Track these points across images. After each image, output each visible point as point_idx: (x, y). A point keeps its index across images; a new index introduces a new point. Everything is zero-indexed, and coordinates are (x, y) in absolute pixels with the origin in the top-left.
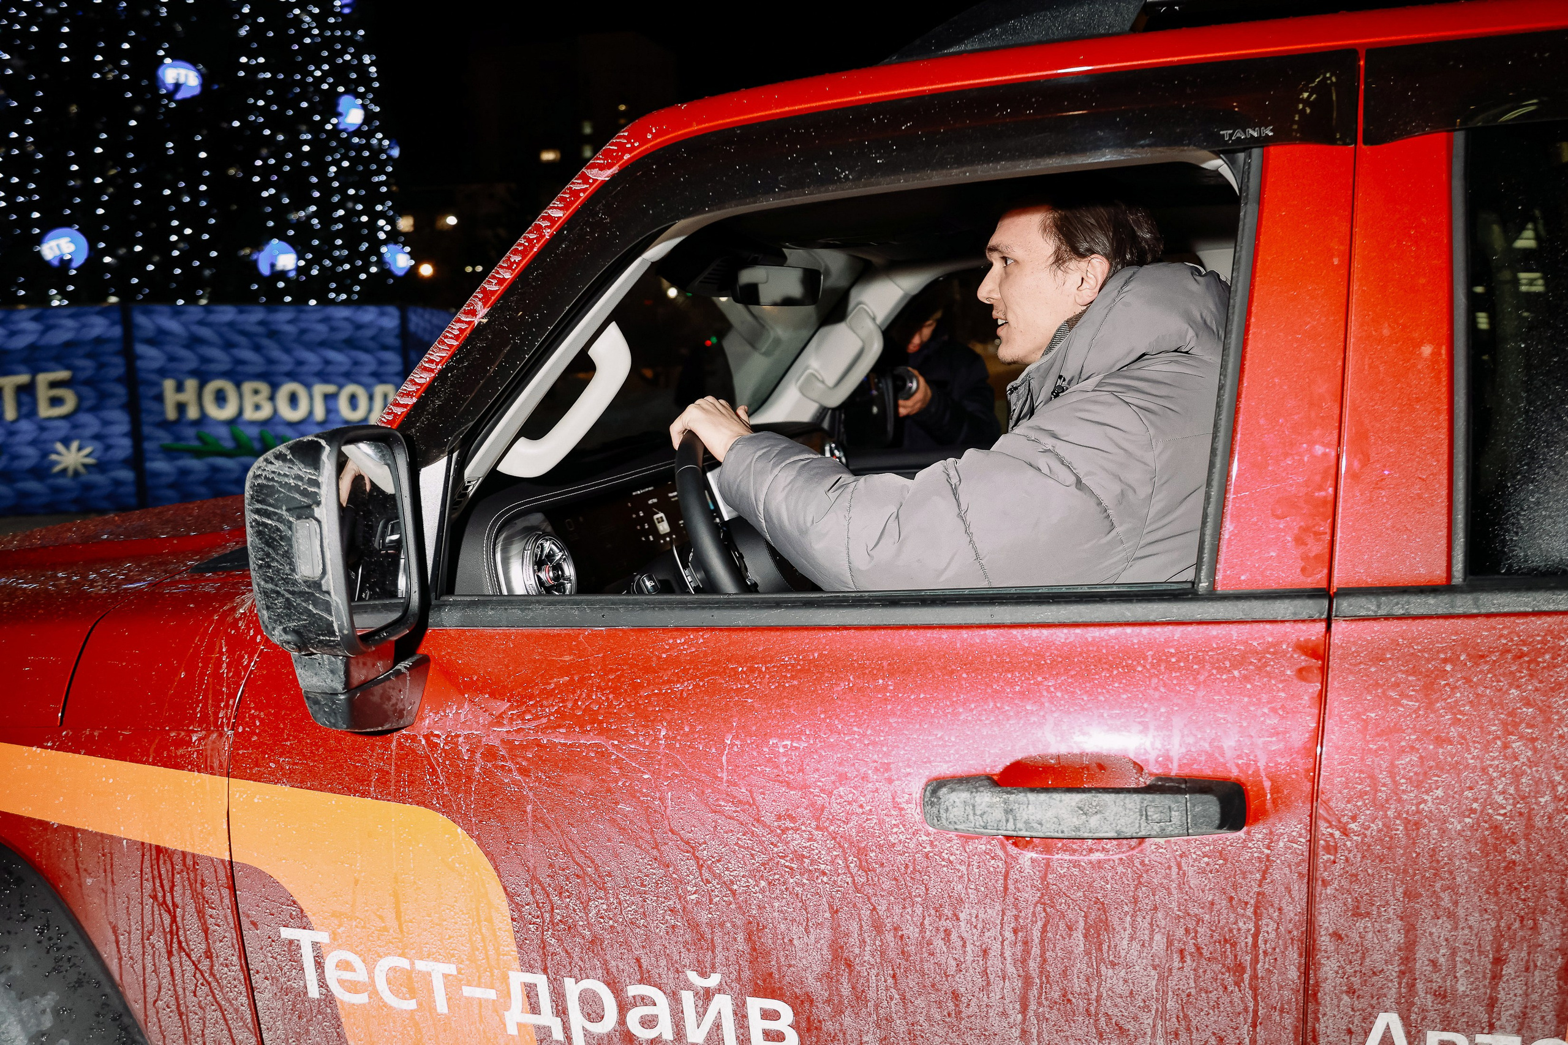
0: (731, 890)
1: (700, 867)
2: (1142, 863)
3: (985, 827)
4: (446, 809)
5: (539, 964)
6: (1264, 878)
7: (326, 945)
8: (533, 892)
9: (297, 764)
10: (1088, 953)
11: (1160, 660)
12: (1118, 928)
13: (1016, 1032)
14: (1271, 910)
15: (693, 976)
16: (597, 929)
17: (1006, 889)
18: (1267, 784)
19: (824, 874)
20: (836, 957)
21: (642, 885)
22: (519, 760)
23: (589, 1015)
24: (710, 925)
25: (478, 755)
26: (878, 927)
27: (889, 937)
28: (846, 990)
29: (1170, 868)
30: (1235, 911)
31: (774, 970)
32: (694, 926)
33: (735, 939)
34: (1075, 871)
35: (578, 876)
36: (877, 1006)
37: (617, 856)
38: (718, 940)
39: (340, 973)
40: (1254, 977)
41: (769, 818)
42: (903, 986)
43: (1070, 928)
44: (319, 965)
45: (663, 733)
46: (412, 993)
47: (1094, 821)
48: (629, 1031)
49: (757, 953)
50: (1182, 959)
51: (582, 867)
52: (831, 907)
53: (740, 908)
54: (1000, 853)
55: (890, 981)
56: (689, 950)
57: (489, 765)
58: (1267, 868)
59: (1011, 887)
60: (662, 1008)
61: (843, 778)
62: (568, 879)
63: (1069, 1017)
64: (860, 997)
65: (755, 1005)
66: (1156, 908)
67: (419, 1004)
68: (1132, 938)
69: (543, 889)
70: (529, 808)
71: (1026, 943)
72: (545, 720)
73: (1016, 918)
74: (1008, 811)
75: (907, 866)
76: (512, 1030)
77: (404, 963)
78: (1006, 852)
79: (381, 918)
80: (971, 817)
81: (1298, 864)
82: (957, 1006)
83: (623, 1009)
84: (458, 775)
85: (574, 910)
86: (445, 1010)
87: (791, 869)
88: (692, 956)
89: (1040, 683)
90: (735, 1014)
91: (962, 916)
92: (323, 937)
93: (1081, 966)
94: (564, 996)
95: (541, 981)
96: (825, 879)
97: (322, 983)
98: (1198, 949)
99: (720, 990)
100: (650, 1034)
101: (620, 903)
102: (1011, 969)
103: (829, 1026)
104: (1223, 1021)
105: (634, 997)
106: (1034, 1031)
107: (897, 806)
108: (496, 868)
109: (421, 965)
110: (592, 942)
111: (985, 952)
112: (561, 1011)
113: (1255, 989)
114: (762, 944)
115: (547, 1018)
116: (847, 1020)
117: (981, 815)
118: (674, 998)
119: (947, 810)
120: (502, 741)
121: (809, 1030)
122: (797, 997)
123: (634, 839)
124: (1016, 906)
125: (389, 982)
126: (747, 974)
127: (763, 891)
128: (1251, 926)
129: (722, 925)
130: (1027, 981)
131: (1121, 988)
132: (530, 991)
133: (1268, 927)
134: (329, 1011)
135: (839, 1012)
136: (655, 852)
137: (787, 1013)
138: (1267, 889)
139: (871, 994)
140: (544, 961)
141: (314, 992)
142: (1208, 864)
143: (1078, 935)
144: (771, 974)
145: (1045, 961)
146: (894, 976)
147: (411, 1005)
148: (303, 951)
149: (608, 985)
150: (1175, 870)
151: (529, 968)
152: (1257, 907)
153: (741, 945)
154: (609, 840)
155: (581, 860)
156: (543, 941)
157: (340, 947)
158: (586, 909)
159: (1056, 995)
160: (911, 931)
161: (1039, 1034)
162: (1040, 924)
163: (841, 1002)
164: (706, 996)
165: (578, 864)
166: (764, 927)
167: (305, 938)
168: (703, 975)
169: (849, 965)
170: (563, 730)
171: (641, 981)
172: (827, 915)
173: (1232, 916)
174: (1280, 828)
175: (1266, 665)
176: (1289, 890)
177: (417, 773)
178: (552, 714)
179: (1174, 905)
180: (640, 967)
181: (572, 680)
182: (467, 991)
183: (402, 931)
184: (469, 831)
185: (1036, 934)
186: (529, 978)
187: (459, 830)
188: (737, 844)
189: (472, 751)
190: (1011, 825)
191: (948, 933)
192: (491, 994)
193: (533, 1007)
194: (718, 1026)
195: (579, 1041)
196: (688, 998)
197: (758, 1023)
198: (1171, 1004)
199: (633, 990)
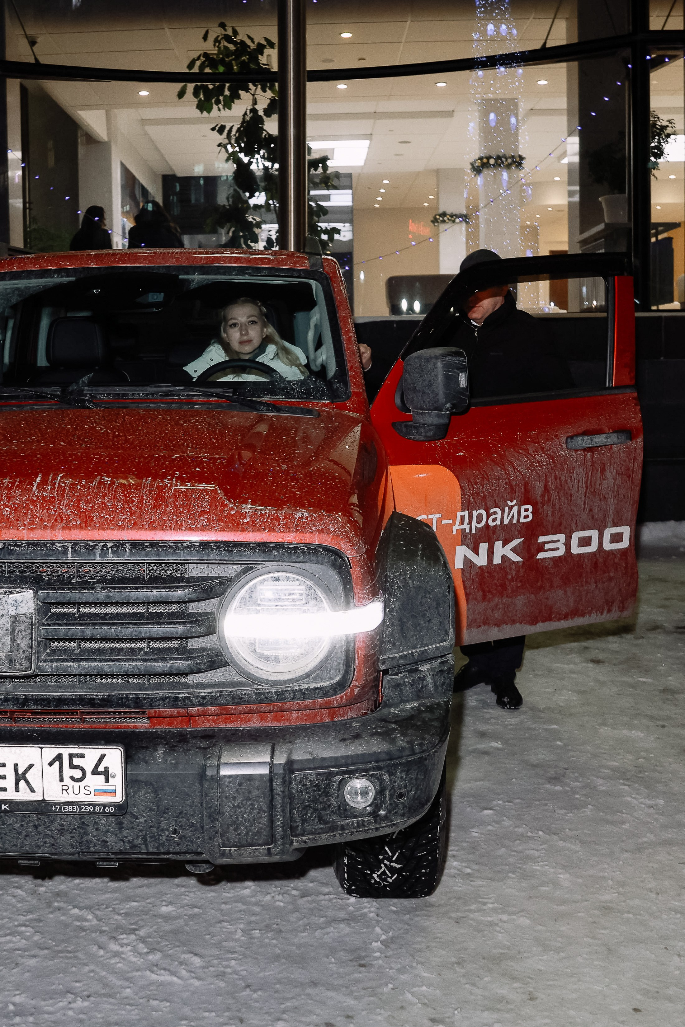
0: (522, 474)
2: (612, 452)
4: (443, 464)
5: (467, 508)
6: (636, 452)
8: (468, 484)
10: (600, 477)
12: (607, 469)
13: (583, 503)
14: (637, 460)
15: (509, 502)
16: (485, 493)
17: (584, 463)
18: (634, 430)
20: (545, 489)
23: (478, 521)
24: (516, 485)
26: (556, 479)
27: (558, 481)
28: (546, 498)
29: (618, 452)
30: (630, 461)
31: (530, 496)
32: (511, 486)
33: (521, 489)
34: (599, 456)
35: (482, 478)
36: (553, 502)
37: (493, 470)
38: (517, 490)
40: (633, 478)
41: (531, 452)
42: (560, 495)
43: (597, 471)
48: (489, 524)
49: (527, 491)
50: (619, 476)
51: (483, 475)
52: (546, 475)
53: (524, 479)
54: (583, 454)
56: (509, 494)
58: (636, 449)
59: (586, 462)
60: (499, 516)
61: (547, 440)
63: (594, 496)
64: (549, 500)
65: (523, 508)
66: (615, 463)
68: (610, 472)
69: (471, 483)
71: (588, 477)
73: (586, 470)
74: (591, 440)
76: (454, 532)
78: (585, 454)
79: (420, 503)
81: (642, 448)
82: (571, 498)
83: (488, 517)
85: (480, 488)
86: (435, 530)
88: (510, 496)
90: (518, 512)
91: (575, 472)
93: (599, 482)
94: (472, 517)
95: (466, 513)
96: (545, 467)
98: (622, 472)
99: (515, 505)
100: (494, 524)
101: (493, 484)
102: (584, 485)
103: (541, 510)
104: (626, 491)
107: (560, 445)
108: (458, 479)
109: (430, 517)
110: (484, 497)
111: (579, 481)
112: (470, 523)
113: (632, 481)
114: (528, 489)
115: (466, 526)
116: (545, 507)
118: (503, 511)
121: (536, 513)
122: (534, 503)
123: (497, 464)
124: (586, 467)
126: (523, 498)
127: (529, 473)
128: (633, 465)
129: (519, 485)
130: (587, 487)
131: (606, 486)
132: (463, 517)
133: (636, 465)
135: (543, 505)
137: (531, 508)
138: (636, 455)
139: (552, 498)
140: (468, 506)
142: (625, 450)
143: (599, 473)
144: (529, 498)
145: (591, 481)
146: (558, 492)
149: (486, 510)
151: (463, 510)
152: (634, 460)
153: (523, 490)
154: (491, 465)
155: (483, 473)
156: (469, 500)
158: (483, 487)
159: (593, 490)
160: (563, 478)
161: (588, 502)
162: (591, 471)
163: (545, 502)
164: (512, 507)
166: (529, 484)
168: (512, 501)
169: (548, 491)
171: (495, 507)
172: (545, 477)
173: (629, 463)
174: (638, 440)
175: (629, 403)
176: (640, 455)
177: (433, 455)
178: (470, 432)
179: (618, 462)
180: (496, 502)
182: (442, 522)
183: (426, 506)
184: (451, 470)
185: (590, 474)
186: (463, 513)
187: (447, 470)
189: (449, 446)
191: (571, 477)
192: (451, 521)
193: (462, 523)
194: (513, 517)
195: (473, 531)
196: (506, 509)
197: (523, 513)
198: (616, 488)
199: (492, 511)
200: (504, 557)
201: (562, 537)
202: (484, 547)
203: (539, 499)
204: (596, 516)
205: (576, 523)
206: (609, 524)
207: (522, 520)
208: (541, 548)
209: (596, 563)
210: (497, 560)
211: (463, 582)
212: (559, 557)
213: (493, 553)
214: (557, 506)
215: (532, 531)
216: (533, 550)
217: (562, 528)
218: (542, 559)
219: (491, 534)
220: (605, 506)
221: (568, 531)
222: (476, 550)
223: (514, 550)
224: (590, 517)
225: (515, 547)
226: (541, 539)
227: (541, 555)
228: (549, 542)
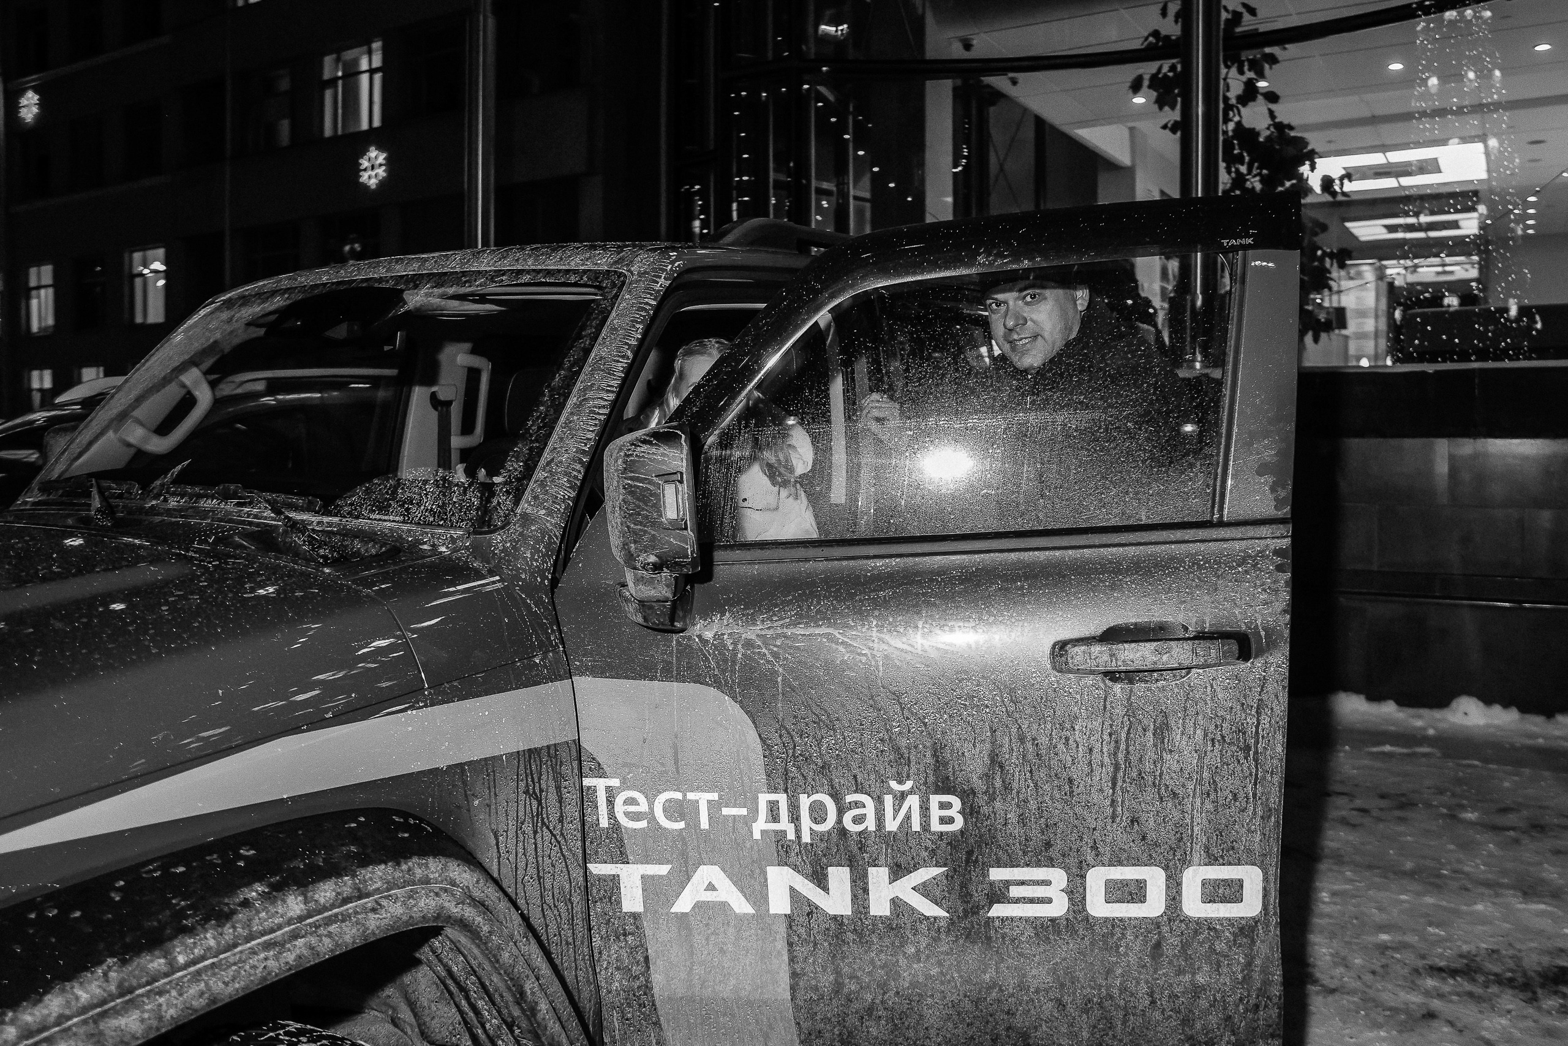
0: (924, 723)
1: (902, 709)
2: (1189, 686)
3: (1097, 666)
4: (718, 684)
5: (782, 786)
6: (1262, 690)
7: (617, 787)
8: (781, 736)
9: (598, 661)
10: (1155, 745)
11: (1194, 564)
12: (1175, 728)
13: (1108, 802)
14: (1266, 710)
15: (893, 784)
16: (827, 758)
17: (1105, 707)
18: (1263, 633)
19: (987, 707)
20: (993, 761)
21: (861, 725)
22: (772, 647)
23: (815, 819)
24: (908, 748)
25: (740, 646)
26: (1022, 739)
27: (1029, 745)
28: (998, 783)
29: (1206, 687)
30: (1245, 711)
31: (950, 774)
32: (897, 750)
33: (925, 756)
34: (1149, 694)
35: (815, 723)
36: (1018, 792)
37: (843, 706)
38: (912, 758)
39: (626, 807)
40: (1256, 753)
42: (1036, 778)
43: (1145, 731)
44: (610, 802)
45: (874, 623)
46: (682, 817)
47: (1165, 658)
48: (844, 828)
49: (939, 763)
50: (1213, 746)
51: (817, 716)
52: (991, 728)
53: (930, 734)
54: (1102, 685)
55: (1028, 774)
56: (892, 766)
57: (749, 652)
58: (1264, 684)
59: (1108, 706)
60: (870, 810)
62: (807, 725)
63: (1142, 789)
64: (1007, 787)
65: (935, 800)
66: (1197, 714)
67: (687, 825)
68: (1183, 734)
69: (789, 733)
70: (780, 679)
71: (1116, 742)
72: (788, 620)
73: (1111, 726)
75: (1042, 698)
76: (757, 835)
77: (678, 796)
78: (1105, 684)
79: (663, 764)
80: (1088, 661)
81: (1282, 681)
82: (1071, 787)
83: (841, 812)
84: (725, 661)
85: (811, 746)
86: (707, 827)
87: (965, 705)
88: (894, 770)
89: (1121, 580)
90: (921, 807)
91: (1077, 727)
92: (615, 782)
93: (1151, 754)
94: (799, 807)
95: (782, 798)
96: (988, 710)
97: (612, 815)
98: (1223, 737)
99: (911, 792)
100: (860, 828)
101: (844, 739)
102: (1106, 760)
103: (985, 810)
104: (1237, 782)
105: (850, 803)
106: (1120, 800)
107: (1035, 660)
108: (754, 722)
109: (691, 796)
110: (823, 767)
111: (1091, 750)
112: (795, 818)
113: (1256, 760)
114: (943, 757)
115: (785, 824)
116: (998, 804)
117: (1095, 659)
118: (879, 801)
119: (1072, 658)
120: (758, 636)
121: (971, 814)
122: (965, 792)
124: (1111, 718)
125: (665, 810)
126: (931, 779)
127: (945, 721)
128: (1255, 720)
129: (916, 747)
130: (1117, 767)
131: (1175, 767)
132: (773, 807)
133: (1265, 720)
134: (615, 835)
135: (992, 799)
136: (871, 702)
137: (956, 802)
138: (1265, 697)
139: (1015, 785)
140: (786, 783)
141: (604, 823)
142: (1229, 684)
143: (1150, 734)
144: (948, 778)
145: (1128, 753)
146: (1031, 772)
147: (681, 825)
148: (598, 794)
149: (831, 796)
150: (1209, 688)
151: (774, 790)
152: (1258, 708)
153: (929, 759)
154: (838, 696)
155: (817, 711)
156: (786, 770)
157: (628, 788)
158: (819, 745)
159: (1134, 775)
160: (1043, 740)
161: (1123, 802)
162: (1126, 729)
163: (994, 792)
164: (903, 796)
165: (815, 714)
166: (945, 746)
167: (600, 785)
168: (900, 782)
169: (1001, 767)
170: (803, 626)
171: (856, 792)
172: (989, 734)
173: (1243, 715)
174: (1271, 659)
175: (1257, 564)
176: (1277, 696)
177: (694, 661)
178: (793, 616)
179: (1209, 710)
180: (856, 781)
181: (804, 592)
182: (726, 811)
183: (678, 772)
184: (734, 698)
185: (1123, 735)
186: (773, 797)
187: (726, 697)
188: (928, 692)
189: (735, 644)
190: (1114, 664)
191: (1067, 739)
192: (744, 811)
193: (774, 817)
194: (908, 817)
195: (806, 838)
196: (888, 800)
197: (935, 813)
198: (1206, 774)
199: (849, 798)
200: (895, 902)
201: (1058, 877)
202: (839, 876)
203: (979, 785)
204: (1152, 836)
205: (1094, 847)
206: (1196, 860)
207: (936, 826)
208: (999, 896)
209: (1158, 945)
210: (879, 907)
211: (790, 944)
212: (1053, 920)
213: (866, 891)
214: (1033, 805)
215: (970, 853)
216: (978, 897)
217: (1054, 852)
218: (1003, 920)
219: (855, 850)
220: (1176, 814)
221: (1072, 861)
222: (820, 880)
223: (923, 889)
224: (1138, 838)
225: (924, 884)
226: (997, 874)
227: (998, 911)
228: (1022, 883)
